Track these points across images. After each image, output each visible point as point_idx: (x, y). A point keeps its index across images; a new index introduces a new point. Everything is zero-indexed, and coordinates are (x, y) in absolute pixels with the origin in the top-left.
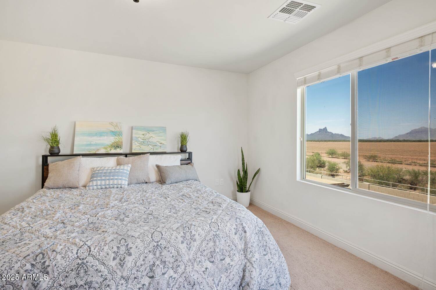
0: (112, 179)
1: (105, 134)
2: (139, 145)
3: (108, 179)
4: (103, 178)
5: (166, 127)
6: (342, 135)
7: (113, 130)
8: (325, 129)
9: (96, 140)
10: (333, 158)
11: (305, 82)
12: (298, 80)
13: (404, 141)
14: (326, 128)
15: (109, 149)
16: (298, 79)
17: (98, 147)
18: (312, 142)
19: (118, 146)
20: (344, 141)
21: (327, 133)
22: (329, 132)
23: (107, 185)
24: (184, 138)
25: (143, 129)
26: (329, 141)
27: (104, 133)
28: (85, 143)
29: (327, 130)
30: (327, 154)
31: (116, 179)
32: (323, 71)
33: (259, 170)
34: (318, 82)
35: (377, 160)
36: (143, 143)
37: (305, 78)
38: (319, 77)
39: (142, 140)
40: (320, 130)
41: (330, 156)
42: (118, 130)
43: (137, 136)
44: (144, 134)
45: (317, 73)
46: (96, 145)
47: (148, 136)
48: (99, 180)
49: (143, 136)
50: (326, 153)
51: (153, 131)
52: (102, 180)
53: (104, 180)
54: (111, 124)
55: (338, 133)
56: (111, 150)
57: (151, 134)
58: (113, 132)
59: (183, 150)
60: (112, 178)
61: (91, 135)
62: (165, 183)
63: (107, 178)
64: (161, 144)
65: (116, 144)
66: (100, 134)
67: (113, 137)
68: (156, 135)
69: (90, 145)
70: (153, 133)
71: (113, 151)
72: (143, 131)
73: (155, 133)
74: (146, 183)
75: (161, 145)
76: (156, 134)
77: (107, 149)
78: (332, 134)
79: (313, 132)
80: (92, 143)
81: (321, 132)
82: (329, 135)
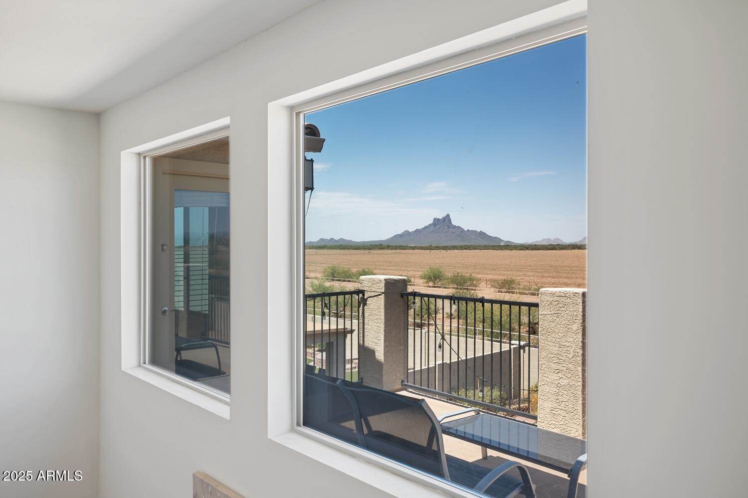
6: (482, 234)
8: (447, 218)
10: (437, 287)
14: (448, 216)
18: (416, 250)
20: (486, 247)
21: (451, 230)
22: (455, 227)
26: (454, 248)
29: (451, 222)
30: (424, 278)
35: (515, 289)
40: (436, 221)
41: (431, 284)
50: (422, 277)
55: (474, 230)
78: (462, 231)
79: (420, 228)
81: (437, 227)
82: (454, 233)
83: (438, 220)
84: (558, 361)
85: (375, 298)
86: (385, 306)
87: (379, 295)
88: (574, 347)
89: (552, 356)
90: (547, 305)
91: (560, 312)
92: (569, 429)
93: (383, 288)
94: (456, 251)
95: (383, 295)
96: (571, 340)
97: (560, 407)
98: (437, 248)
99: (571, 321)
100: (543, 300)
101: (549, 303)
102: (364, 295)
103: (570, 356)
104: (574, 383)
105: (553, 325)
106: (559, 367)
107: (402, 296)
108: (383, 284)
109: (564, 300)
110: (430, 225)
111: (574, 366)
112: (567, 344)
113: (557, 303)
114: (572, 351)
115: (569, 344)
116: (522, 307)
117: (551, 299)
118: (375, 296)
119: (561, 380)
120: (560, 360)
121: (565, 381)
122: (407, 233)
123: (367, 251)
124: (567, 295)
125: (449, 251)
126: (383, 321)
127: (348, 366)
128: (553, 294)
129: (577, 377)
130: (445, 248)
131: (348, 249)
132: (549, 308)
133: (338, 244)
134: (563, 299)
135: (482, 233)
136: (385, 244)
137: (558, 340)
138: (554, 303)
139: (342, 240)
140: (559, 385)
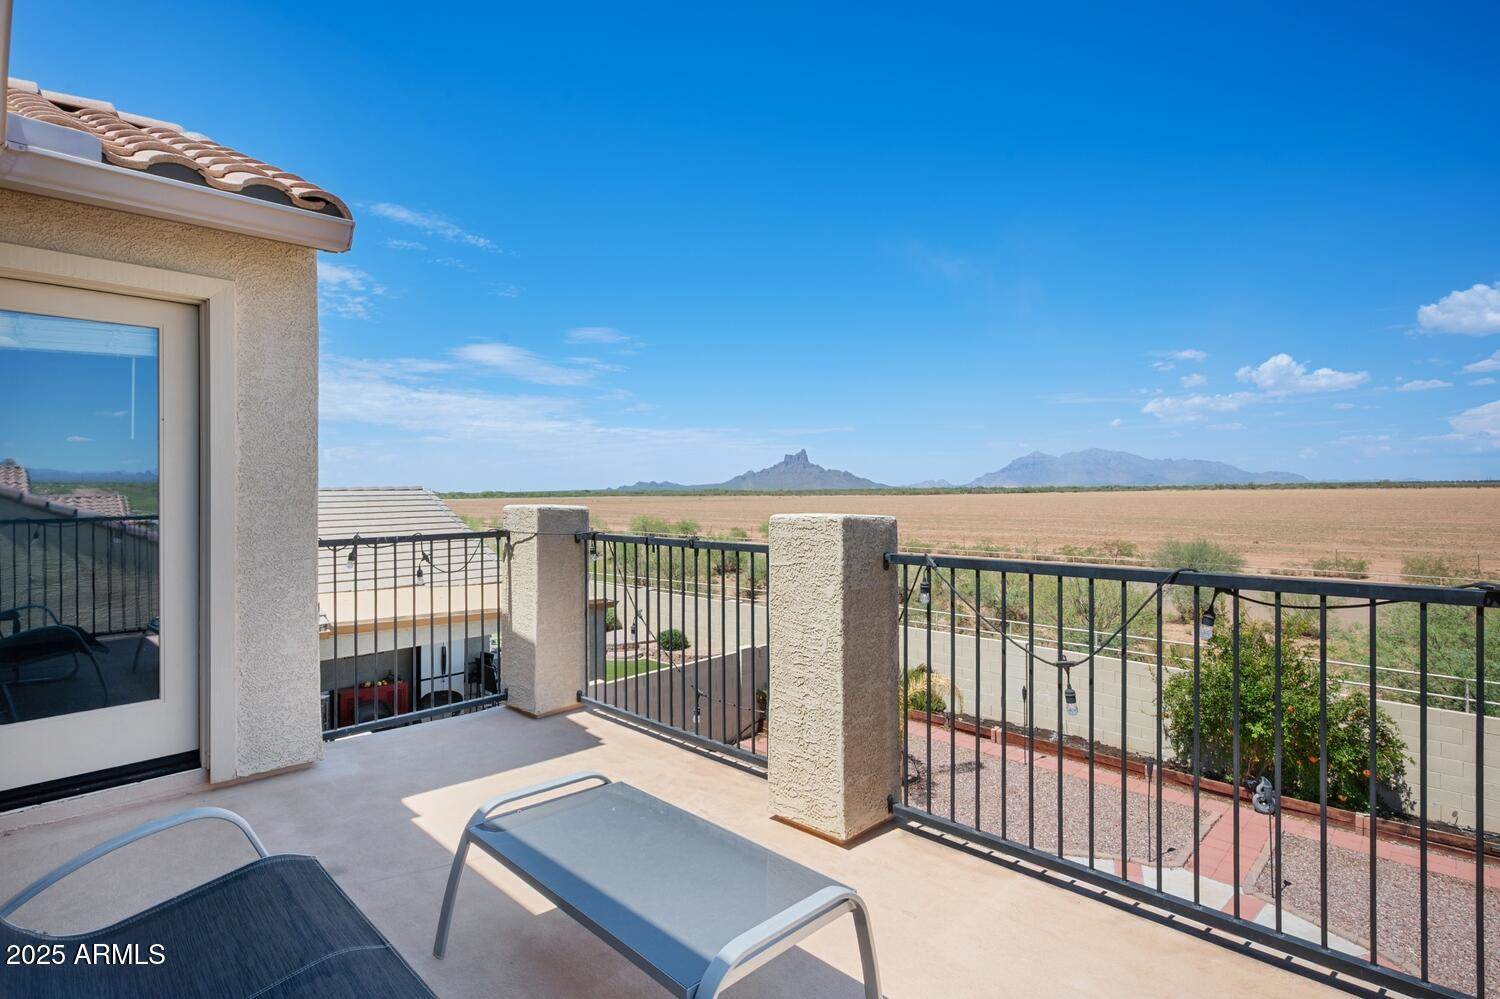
8: (802, 456)
18: (762, 496)
20: (852, 492)
21: (807, 469)
22: (813, 466)
26: (811, 493)
29: (807, 460)
40: (788, 459)
78: (822, 471)
81: (790, 466)
82: (811, 474)
83: (791, 456)
84: (801, 660)
85: (524, 544)
86: (538, 559)
87: (531, 538)
88: (829, 631)
89: (792, 650)
90: (782, 546)
91: (803, 560)
92: (821, 800)
93: (536, 527)
94: (813, 497)
95: (535, 538)
96: (824, 617)
97: (805, 755)
98: (790, 493)
99: (824, 579)
100: (776, 536)
101: (785, 544)
102: (509, 539)
103: (822, 650)
104: (828, 705)
105: (793, 586)
106: (803, 673)
107: (577, 541)
108: (535, 520)
109: (810, 536)
110: (780, 464)
111: (829, 671)
112: (818, 626)
113: (798, 542)
114: (824, 639)
115: (820, 626)
116: (756, 554)
117: (790, 535)
118: (524, 541)
119: (807, 699)
120: (806, 659)
121: (815, 701)
122: (751, 474)
123: (697, 498)
124: (816, 526)
125: (804, 497)
126: (536, 584)
127: (610, 656)
128: (792, 524)
129: (835, 694)
130: (799, 493)
131: (674, 495)
132: (785, 552)
133: (661, 489)
134: (809, 534)
135: (846, 474)
136: (721, 489)
137: (801, 618)
138: (795, 543)
139: (666, 483)
140: (803, 710)
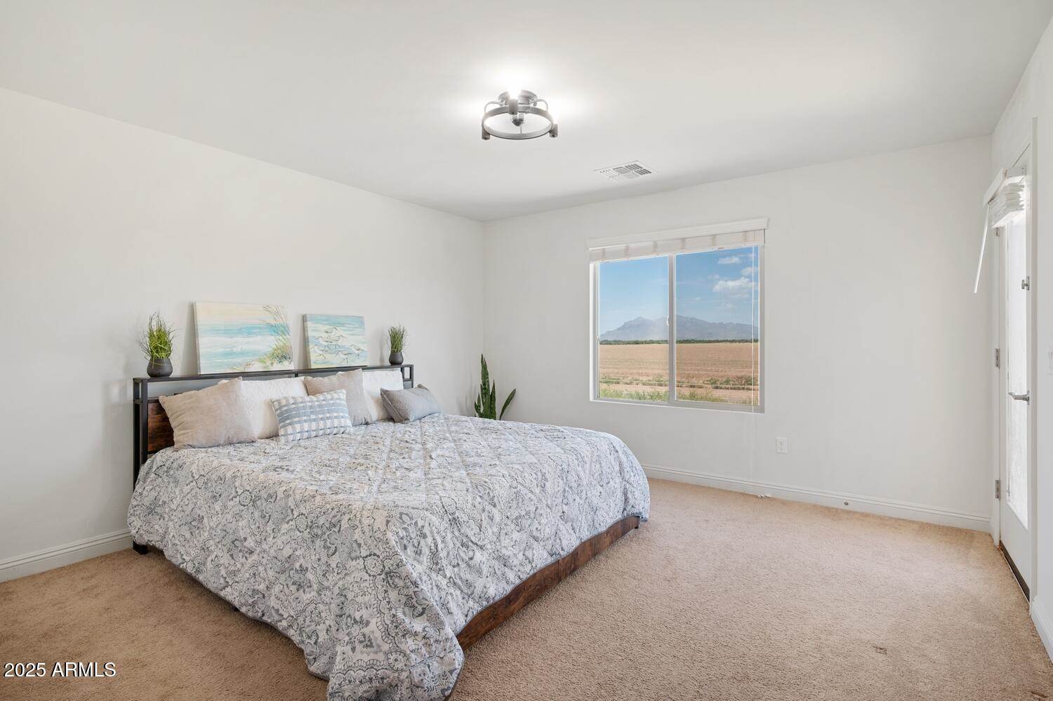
0: (328, 418)
1: (258, 330)
2: (321, 353)
3: (322, 419)
4: (313, 417)
5: (362, 317)
7: (273, 322)
9: (242, 343)
11: (604, 255)
12: (592, 250)
13: (617, 342)
15: (268, 363)
16: (590, 249)
17: (248, 359)
19: (284, 357)
23: (313, 431)
24: (396, 340)
25: (325, 321)
27: (256, 328)
28: (221, 350)
31: (336, 417)
32: (632, 246)
33: (513, 393)
34: (625, 259)
36: (327, 350)
37: (604, 250)
38: (627, 252)
39: (326, 344)
42: (281, 322)
43: (317, 334)
44: (329, 331)
45: (623, 246)
46: (242, 353)
47: (335, 334)
48: (305, 421)
49: (326, 335)
51: (343, 325)
52: (311, 421)
53: (314, 420)
54: (267, 308)
56: (272, 364)
57: (340, 331)
58: (272, 326)
59: (395, 362)
60: (328, 415)
61: (228, 332)
62: (407, 419)
63: (321, 416)
64: (358, 350)
65: (279, 351)
66: (249, 331)
67: (273, 338)
68: (348, 332)
69: (231, 354)
70: (342, 328)
71: (277, 367)
72: (325, 324)
73: (346, 328)
74: (367, 424)
75: (359, 352)
76: (348, 330)
77: (265, 363)
80: (235, 350)
